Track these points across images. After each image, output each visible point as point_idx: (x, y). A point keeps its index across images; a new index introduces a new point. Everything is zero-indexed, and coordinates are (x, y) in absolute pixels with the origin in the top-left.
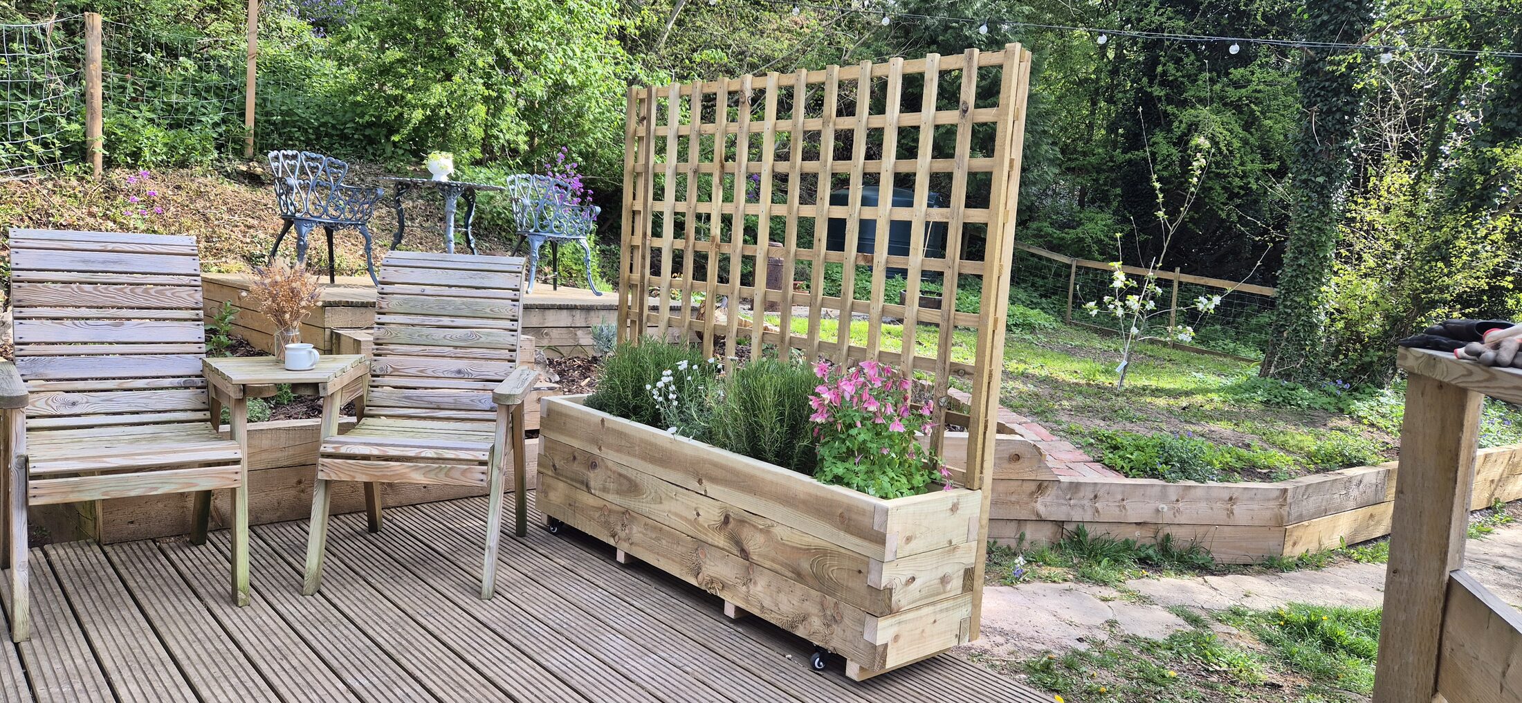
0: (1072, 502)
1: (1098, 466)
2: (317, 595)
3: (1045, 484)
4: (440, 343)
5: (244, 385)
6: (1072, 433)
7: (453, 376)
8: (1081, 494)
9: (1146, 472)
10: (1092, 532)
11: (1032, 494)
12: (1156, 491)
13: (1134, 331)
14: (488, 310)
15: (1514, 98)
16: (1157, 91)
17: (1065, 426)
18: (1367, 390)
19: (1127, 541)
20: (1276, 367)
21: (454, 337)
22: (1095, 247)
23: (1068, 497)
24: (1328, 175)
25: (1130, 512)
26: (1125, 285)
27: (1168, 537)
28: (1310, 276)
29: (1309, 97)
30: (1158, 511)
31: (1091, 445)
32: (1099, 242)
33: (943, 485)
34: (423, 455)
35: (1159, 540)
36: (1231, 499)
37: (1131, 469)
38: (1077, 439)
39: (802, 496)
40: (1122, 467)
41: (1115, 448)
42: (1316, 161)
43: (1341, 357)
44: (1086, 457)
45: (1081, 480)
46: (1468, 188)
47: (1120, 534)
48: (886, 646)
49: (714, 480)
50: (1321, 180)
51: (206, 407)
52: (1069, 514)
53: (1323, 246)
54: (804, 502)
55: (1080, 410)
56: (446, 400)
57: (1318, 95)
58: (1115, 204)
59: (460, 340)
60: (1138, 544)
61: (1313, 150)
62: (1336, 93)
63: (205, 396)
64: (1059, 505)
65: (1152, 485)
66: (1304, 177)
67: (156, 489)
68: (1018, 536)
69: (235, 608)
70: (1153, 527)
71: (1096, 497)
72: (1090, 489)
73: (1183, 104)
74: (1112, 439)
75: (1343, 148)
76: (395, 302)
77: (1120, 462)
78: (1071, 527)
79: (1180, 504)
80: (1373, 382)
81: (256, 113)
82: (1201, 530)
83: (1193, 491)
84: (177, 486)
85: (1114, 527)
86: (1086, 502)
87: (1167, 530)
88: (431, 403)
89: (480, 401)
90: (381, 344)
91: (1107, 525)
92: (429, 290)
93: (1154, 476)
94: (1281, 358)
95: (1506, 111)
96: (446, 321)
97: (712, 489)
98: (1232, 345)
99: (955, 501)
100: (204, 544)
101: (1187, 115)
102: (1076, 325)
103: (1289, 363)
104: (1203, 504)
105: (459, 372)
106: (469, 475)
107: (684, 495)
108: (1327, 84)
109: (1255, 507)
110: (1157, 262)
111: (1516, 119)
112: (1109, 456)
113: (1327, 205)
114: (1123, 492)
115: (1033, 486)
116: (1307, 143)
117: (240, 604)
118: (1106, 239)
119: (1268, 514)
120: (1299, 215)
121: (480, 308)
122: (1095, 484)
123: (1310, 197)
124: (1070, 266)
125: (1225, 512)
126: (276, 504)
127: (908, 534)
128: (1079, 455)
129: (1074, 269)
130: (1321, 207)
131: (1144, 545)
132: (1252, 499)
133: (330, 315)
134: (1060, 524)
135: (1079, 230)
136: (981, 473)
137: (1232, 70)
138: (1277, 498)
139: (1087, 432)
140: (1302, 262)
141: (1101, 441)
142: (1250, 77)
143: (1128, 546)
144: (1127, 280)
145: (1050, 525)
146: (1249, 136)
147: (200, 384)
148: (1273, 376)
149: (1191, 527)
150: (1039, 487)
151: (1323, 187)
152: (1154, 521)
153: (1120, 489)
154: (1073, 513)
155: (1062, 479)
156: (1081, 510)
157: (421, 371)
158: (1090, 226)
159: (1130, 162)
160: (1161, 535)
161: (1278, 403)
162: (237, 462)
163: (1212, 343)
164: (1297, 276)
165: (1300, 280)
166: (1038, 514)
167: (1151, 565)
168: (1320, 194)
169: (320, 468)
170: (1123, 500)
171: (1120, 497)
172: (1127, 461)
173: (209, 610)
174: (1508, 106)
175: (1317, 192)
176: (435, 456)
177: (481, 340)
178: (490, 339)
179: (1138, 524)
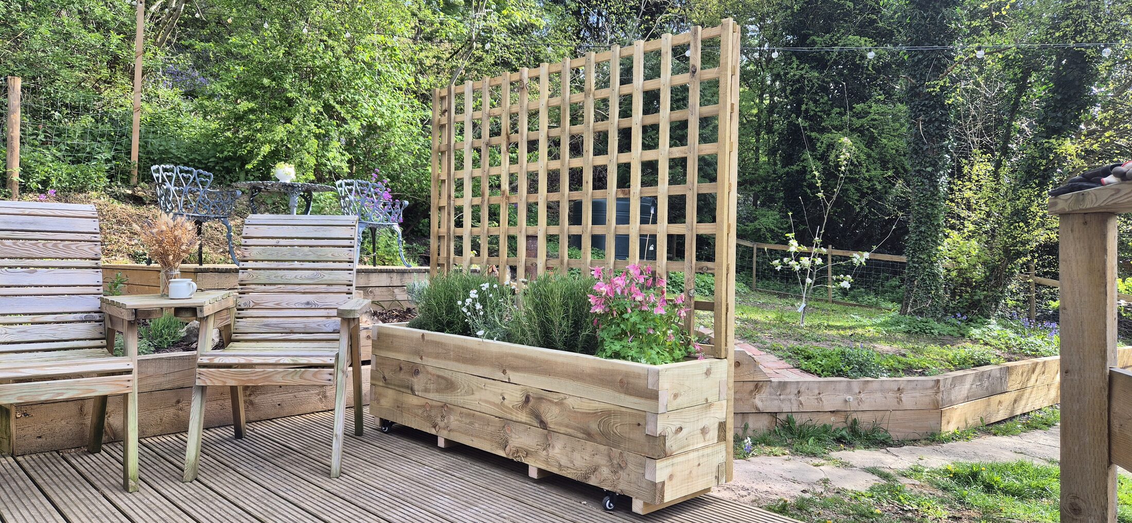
0: (782, 397)
1: (798, 371)
2: (195, 482)
3: (761, 384)
4: (292, 282)
5: (135, 310)
6: (774, 350)
7: (303, 307)
8: (788, 391)
9: (833, 373)
10: (799, 420)
11: (752, 392)
12: (843, 386)
13: (809, 281)
14: (330, 255)
15: (1058, 106)
16: (803, 123)
17: (768, 345)
18: (979, 321)
19: (825, 426)
20: (912, 308)
21: (303, 277)
22: (769, 235)
23: (778, 393)
24: (934, 165)
25: (825, 403)
26: (798, 249)
27: (855, 422)
28: (929, 239)
29: (915, 112)
30: (846, 401)
31: (790, 357)
32: (772, 231)
33: (697, 357)
34: (281, 362)
35: (849, 424)
36: (899, 389)
37: (822, 371)
38: (780, 353)
39: (588, 371)
40: (816, 370)
41: (808, 358)
42: (925, 156)
43: (958, 297)
44: (787, 365)
45: (787, 380)
46: (1034, 171)
47: (820, 421)
48: (663, 483)
49: (515, 369)
50: (929, 169)
51: (103, 336)
52: (780, 407)
53: (936, 217)
54: (590, 376)
55: (779, 336)
56: (297, 325)
57: (921, 110)
58: (779, 204)
59: (308, 278)
60: (833, 428)
61: (922, 148)
62: (934, 108)
63: (102, 328)
64: (772, 400)
65: (840, 382)
66: (918, 168)
67: (62, 394)
68: (743, 426)
69: (126, 494)
70: (843, 414)
71: (799, 392)
72: (794, 386)
73: (823, 130)
74: (805, 352)
75: (943, 146)
76: (255, 252)
77: (814, 367)
78: (782, 417)
79: (862, 395)
80: (982, 315)
81: (139, 152)
82: (880, 414)
83: (870, 384)
84: (80, 392)
85: (815, 415)
86: (792, 397)
87: (854, 416)
88: (286, 328)
89: (325, 325)
90: (245, 285)
91: (809, 414)
92: (282, 242)
93: (839, 376)
94: (915, 301)
95: (1054, 115)
96: (297, 265)
97: (514, 376)
98: (874, 300)
99: (709, 367)
100: (99, 452)
101: (826, 138)
102: (760, 291)
103: (921, 304)
104: (879, 395)
105: (308, 303)
106: (319, 376)
107: (492, 384)
108: (927, 102)
109: (918, 395)
110: (820, 230)
111: (1061, 120)
112: (804, 364)
113: (936, 188)
114: (819, 388)
115: (751, 386)
116: (917, 144)
117: (130, 490)
118: (776, 229)
119: (927, 400)
120: (917, 196)
121: (323, 254)
122: (798, 382)
123: (923, 182)
124: (752, 248)
125: (896, 400)
126: (159, 420)
127: (675, 391)
128: (783, 364)
129: (755, 251)
130: (932, 189)
131: (837, 429)
132: (914, 389)
133: (201, 279)
134: (774, 414)
135: (756, 223)
136: (726, 345)
137: (855, 105)
138: (932, 388)
139: (785, 348)
140: (923, 229)
141: (797, 353)
142: (868, 110)
143: (826, 429)
144: (799, 246)
145: (766, 416)
146: (870, 151)
147: (98, 319)
148: (910, 313)
149: (872, 413)
150: (756, 386)
151: (931, 174)
152: (844, 409)
153: (816, 385)
154: (783, 406)
155: (773, 380)
156: (789, 403)
157: (277, 304)
158: (764, 219)
159: (787, 173)
160: (850, 419)
161: (917, 332)
162: (129, 372)
163: (860, 299)
164: (920, 240)
165: (922, 242)
166: (757, 408)
167: (845, 443)
168: (931, 180)
169: (197, 376)
170: (819, 394)
171: (817, 392)
172: (818, 366)
173: (104, 496)
174: (1055, 112)
175: (927, 178)
176: (291, 362)
177: (325, 278)
178: (332, 277)
179: (832, 412)
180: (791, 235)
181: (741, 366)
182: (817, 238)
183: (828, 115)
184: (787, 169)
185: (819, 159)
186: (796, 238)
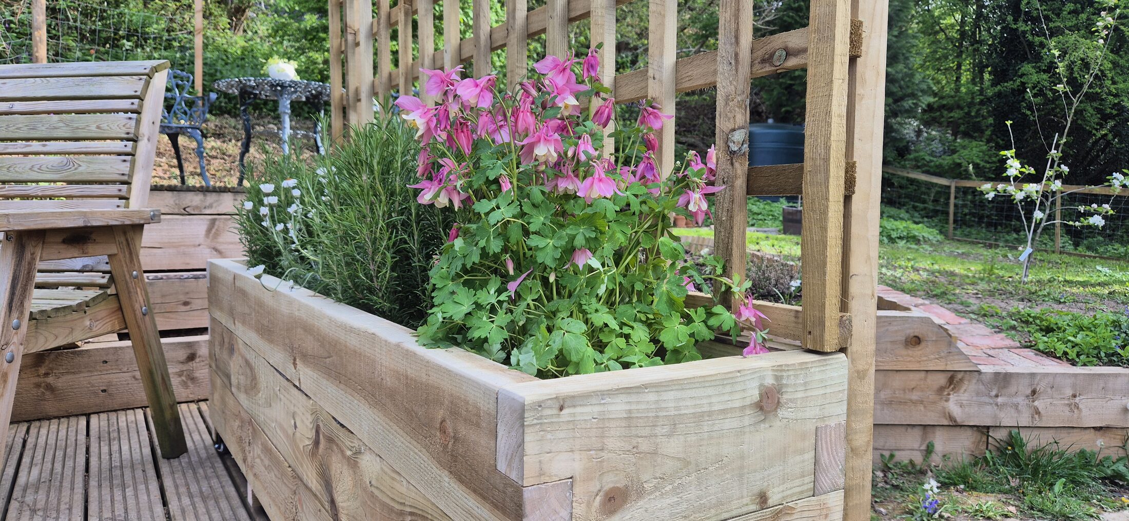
0: (1000, 400)
1: (1029, 353)
3: (960, 376)
6: (985, 315)
8: (1012, 389)
9: (1100, 359)
10: (1031, 441)
11: (941, 389)
12: (1122, 382)
13: (1037, 214)
16: (1022, 26)
17: (975, 308)
19: (1082, 453)
21: (44, 167)
22: (973, 170)
23: (993, 393)
25: (1085, 412)
26: (1021, 173)
31: (1013, 328)
33: (744, 345)
37: (1078, 355)
38: (991, 321)
40: (1065, 353)
41: (1048, 330)
44: (1012, 343)
45: (1010, 369)
47: (1071, 444)
52: (995, 417)
55: (992, 294)
58: (988, 133)
59: (53, 170)
60: (1101, 457)
64: (981, 404)
65: (1117, 376)
68: (924, 447)
70: (1119, 432)
71: (1034, 392)
72: (1026, 381)
74: (1042, 320)
77: (1061, 348)
78: (1001, 435)
85: (1063, 434)
86: (1021, 400)
91: (1052, 432)
93: (1111, 363)
96: (36, 146)
98: (1122, 248)
99: (770, 381)
102: (958, 240)
110: (1060, 139)
112: (1042, 341)
114: (1074, 386)
115: (942, 380)
122: (1033, 375)
124: (949, 187)
128: (1000, 340)
129: (953, 190)
131: (1107, 458)
134: (984, 430)
135: (955, 156)
139: (1004, 314)
141: (1027, 323)
143: (1085, 460)
144: (1023, 167)
145: (969, 432)
150: (951, 380)
152: (1121, 424)
153: (1069, 381)
154: (1002, 415)
155: (983, 368)
156: (1013, 411)
158: (966, 152)
159: (999, 95)
166: (951, 418)
167: (1122, 486)
170: (1074, 396)
171: (1069, 392)
172: (1069, 345)
179: (1095, 428)
180: (1010, 153)
181: (923, 344)
182: (1053, 151)
183: (1058, 15)
184: (999, 87)
185: (1044, 71)
186: (1018, 156)
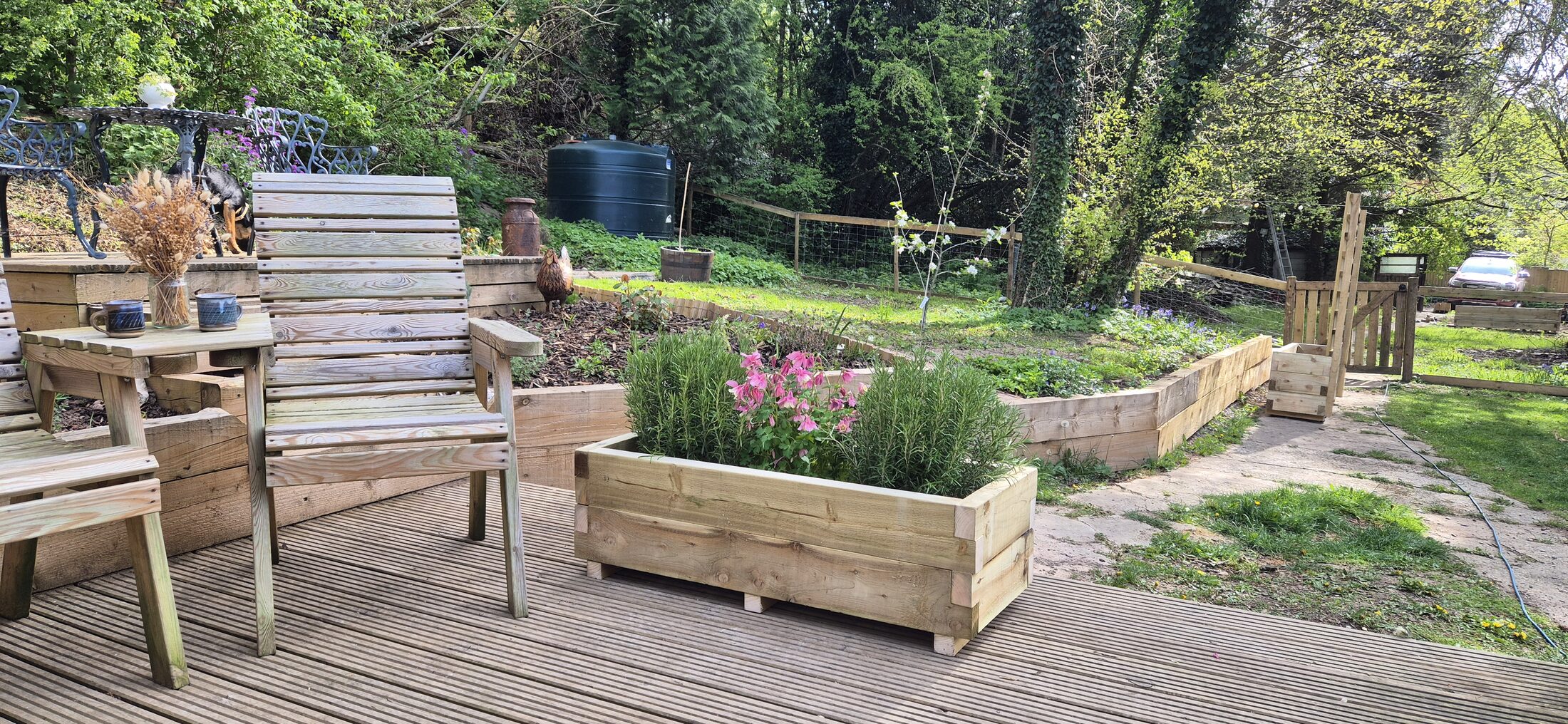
2: (278, 652)
4: (360, 293)
7: (385, 336)
9: (1039, 392)
12: (1056, 408)
13: (932, 266)
14: (420, 246)
15: (1204, 38)
16: (849, 45)
18: (1106, 311)
20: (1028, 297)
21: (378, 284)
22: (811, 202)
24: (1061, 112)
25: (1036, 431)
26: (908, 224)
27: (1068, 453)
28: (1052, 209)
29: (1040, 38)
30: (1060, 426)
32: (814, 196)
34: (419, 436)
35: (1062, 455)
36: (1116, 408)
37: (1024, 390)
40: (1016, 390)
41: (995, 372)
42: (1051, 99)
43: (1080, 282)
46: (1173, 121)
47: (1031, 455)
50: (1056, 116)
51: (31, 406)
53: (1061, 179)
56: (381, 368)
57: (1049, 36)
58: (820, 159)
59: (388, 287)
61: (1048, 88)
63: (25, 390)
65: (1051, 403)
66: (1042, 114)
67: (38, 528)
69: (171, 692)
70: (1057, 443)
73: (878, 57)
74: (990, 365)
75: (1071, 86)
76: (283, 241)
77: (1014, 386)
79: (1077, 418)
80: (1108, 303)
82: (1094, 441)
83: (1086, 405)
84: (69, 520)
87: (1069, 445)
88: (362, 374)
89: (429, 366)
90: (271, 301)
92: (331, 223)
93: (1044, 395)
94: (1032, 288)
95: (1199, 49)
96: (364, 263)
98: (951, 286)
100: (26, 616)
101: (885, 68)
102: (805, 278)
103: (1039, 292)
104: (1095, 416)
105: (393, 330)
106: (484, 455)
108: (1056, 25)
109: (1135, 413)
110: (948, 197)
111: (1207, 57)
113: (1062, 141)
114: (1029, 413)
116: (1042, 82)
117: (177, 685)
118: (818, 193)
119: (1145, 418)
120: (1039, 152)
121: (408, 244)
123: (1047, 133)
124: (794, 219)
125: (1112, 421)
126: (111, 546)
129: (797, 223)
130: (1057, 143)
131: (1050, 464)
132: (1131, 406)
135: (794, 184)
137: (919, 24)
138: (1151, 402)
140: (1046, 195)
142: (935, 32)
144: (909, 218)
147: (14, 374)
148: (1027, 304)
149: (1086, 440)
151: (1058, 123)
152: (1057, 438)
153: (1025, 410)
157: (339, 333)
158: (801, 180)
159: (828, 116)
160: (1063, 449)
164: (1041, 209)
165: (1044, 213)
168: (1057, 131)
169: (268, 471)
170: (1032, 420)
171: (1027, 418)
172: (1016, 383)
173: (123, 699)
174: (1199, 45)
175: (1053, 128)
176: (436, 435)
177: (417, 286)
178: (429, 284)
179: (1043, 443)
180: (896, 204)
182: (943, 209)
183: (883, 36)
184: (830, 109)
185: (874, 97)
186: (905, 209)
